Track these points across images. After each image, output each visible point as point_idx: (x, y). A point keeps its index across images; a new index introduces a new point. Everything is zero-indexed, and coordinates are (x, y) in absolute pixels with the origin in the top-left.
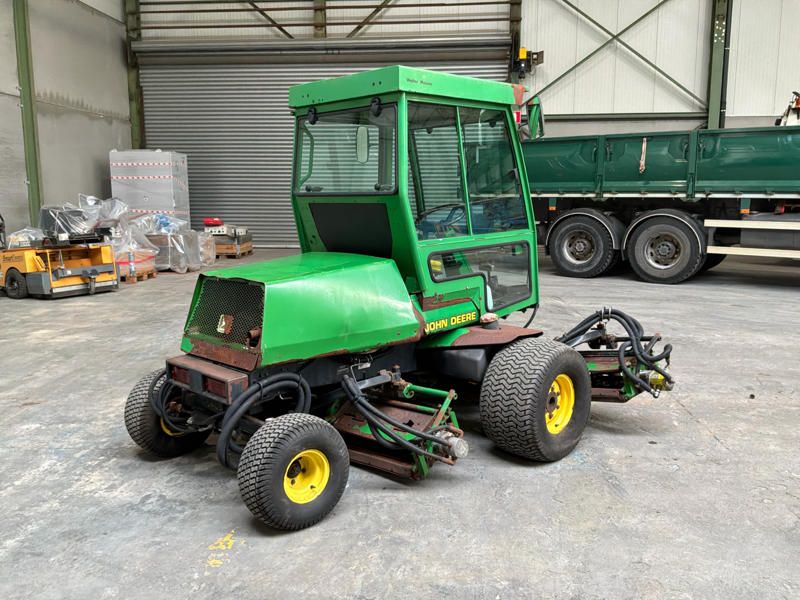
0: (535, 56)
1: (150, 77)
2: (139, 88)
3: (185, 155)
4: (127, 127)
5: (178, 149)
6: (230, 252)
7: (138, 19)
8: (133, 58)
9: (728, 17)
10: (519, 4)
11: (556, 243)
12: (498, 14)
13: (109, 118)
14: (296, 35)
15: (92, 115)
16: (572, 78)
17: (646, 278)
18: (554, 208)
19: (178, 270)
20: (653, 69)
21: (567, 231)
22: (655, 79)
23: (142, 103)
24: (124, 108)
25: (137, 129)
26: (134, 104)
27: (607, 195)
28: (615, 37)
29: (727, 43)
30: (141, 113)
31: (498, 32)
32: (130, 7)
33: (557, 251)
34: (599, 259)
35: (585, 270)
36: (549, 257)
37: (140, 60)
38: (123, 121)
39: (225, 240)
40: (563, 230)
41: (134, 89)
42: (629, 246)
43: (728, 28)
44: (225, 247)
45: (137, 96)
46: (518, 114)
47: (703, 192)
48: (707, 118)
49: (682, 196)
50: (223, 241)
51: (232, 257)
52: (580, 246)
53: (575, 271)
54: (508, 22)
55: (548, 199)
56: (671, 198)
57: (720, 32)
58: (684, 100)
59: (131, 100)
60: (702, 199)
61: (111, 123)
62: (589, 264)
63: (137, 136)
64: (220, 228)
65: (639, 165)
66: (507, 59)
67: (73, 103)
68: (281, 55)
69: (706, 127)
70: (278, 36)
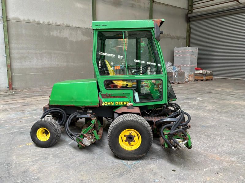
1: (193, 24)
2: (190, 28)
3: (197, 48)
4: (185, 40)
5: (196, 46)
6: (202, 79)
7: (192, 7)
8: (189, 19)
13: (178, 38)
14: (243, 3)
15: (172, 38)
19: (175, 83)
23: (190, 32)
24: (185, 35)
25: (188, 41)
26: (188, 33)
30: (189, 36)
32: (190, 4)
37: (190, 20)
38: (184, 39)
39: (201, 75)
41: (188, 29)
44: (200, 77)
45: (189, 31)
50: (200, 75)
51: (202, 80)
59: (187, 32)
61: (179, 39)
63: (188, 43)
64: (200, 71)
67: (166, 35)
68: (236, 10)
70: (237, 4)
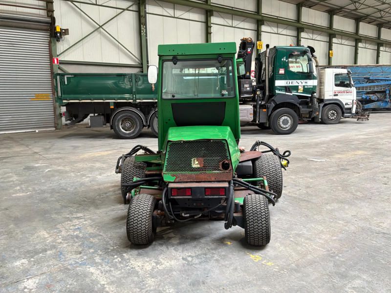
0: (64, 31)
9: (145, 24)
10: (52, 3)
11: (116, 124)
12: (39, 6)
16: (81, 44)
18: (113, 107)
20: (117, 43)
21: (122, 117)
22: (119, 48)
27: (138, 101)
28: (101, 27)
29: (146, 36)
31: (39, 15)
33: (117, 128)
34: (138, 129)
35: (132, 135)
36: (112, 130)
40: (119, 117)
42: (151, 123)
43: (146, 28)
46: (57, 59)
48: (142, 67)
52: (128, 124)
53: (127, 136)
54: (46, 11)
55: (109, 102)
57: (143, 31)
58: (132, 59)
62: (133, 132)
65: (152, 87)
66: (48, 30)
69: (142, 72)
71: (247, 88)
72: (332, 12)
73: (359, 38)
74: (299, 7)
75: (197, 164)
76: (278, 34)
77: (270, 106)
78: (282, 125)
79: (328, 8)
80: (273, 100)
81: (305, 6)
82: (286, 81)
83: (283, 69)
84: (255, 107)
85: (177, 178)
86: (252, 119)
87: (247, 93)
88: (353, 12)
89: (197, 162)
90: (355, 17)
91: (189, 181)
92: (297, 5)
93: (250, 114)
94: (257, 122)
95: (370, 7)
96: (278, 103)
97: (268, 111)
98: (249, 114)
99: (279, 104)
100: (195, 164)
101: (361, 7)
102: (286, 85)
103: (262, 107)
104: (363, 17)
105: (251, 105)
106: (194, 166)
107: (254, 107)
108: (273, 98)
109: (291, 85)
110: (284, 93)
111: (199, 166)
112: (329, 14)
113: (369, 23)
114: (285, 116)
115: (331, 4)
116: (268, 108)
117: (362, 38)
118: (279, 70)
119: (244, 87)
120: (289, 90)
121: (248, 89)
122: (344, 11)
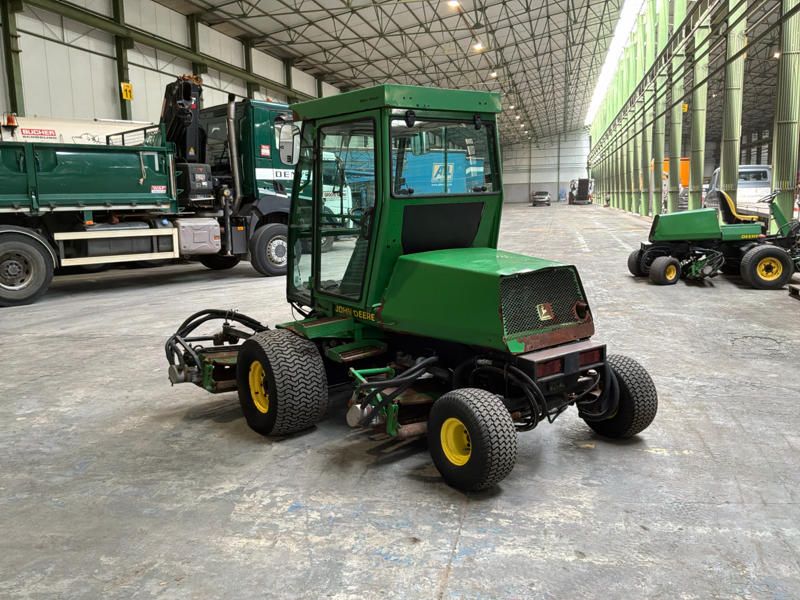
17: (5, 304)
47: (48, 206)
49: (26, 210)
56: (13, 213)
60: (47, 213)
71: (201, 181)
72: (248, 41)
73: (293, 95)
74: (193, 20)
75: (546, 314)
76: (157, 71)
77: (251, 220)
78: (276, 258)
79: (242, 33)
80: (255, 208)
81: (202, 21)
82: (275, 170)
83: (267, 147)
84: (222, 222)
85: (527, 343)
86: (219, 248)
87: (202, 192)
88: (283, 47)
89: (544, 312)
90: (284, 56)
91: (544, 346)
92: (188, 16)
93: (216, 237)
94: (229, 253)
95: (311, 42)
96: (264, 214)
97: (247, 231)
98: (212, 237)
99: (268, 215)
100: (544, 315)
101: (299, 40)
102: (276, 178)
103: (236, 222)
104: (295, 57)
105: (214, 217)
106: (543, 318)
107: (219, 221)
108: (254, 204)
109: (283, 178)
110: (273, 193)
111: (548, 317)
112: (243, 43)
113: (304, 70)
114: (278, 239)
115: (249, 26)
116: (246, 224)
117: (298, 96)
118: (261, 148)
119: (194, 179)
120: (282, 189)
121: (205, 184)
122: (269, 42)
